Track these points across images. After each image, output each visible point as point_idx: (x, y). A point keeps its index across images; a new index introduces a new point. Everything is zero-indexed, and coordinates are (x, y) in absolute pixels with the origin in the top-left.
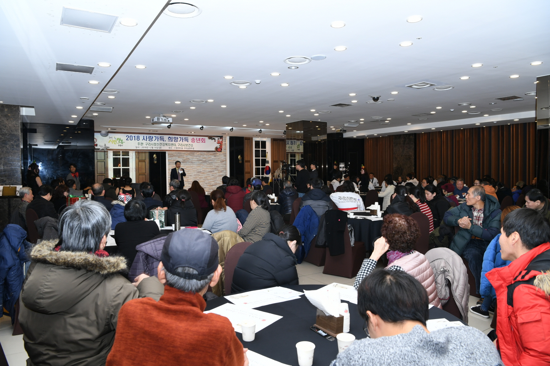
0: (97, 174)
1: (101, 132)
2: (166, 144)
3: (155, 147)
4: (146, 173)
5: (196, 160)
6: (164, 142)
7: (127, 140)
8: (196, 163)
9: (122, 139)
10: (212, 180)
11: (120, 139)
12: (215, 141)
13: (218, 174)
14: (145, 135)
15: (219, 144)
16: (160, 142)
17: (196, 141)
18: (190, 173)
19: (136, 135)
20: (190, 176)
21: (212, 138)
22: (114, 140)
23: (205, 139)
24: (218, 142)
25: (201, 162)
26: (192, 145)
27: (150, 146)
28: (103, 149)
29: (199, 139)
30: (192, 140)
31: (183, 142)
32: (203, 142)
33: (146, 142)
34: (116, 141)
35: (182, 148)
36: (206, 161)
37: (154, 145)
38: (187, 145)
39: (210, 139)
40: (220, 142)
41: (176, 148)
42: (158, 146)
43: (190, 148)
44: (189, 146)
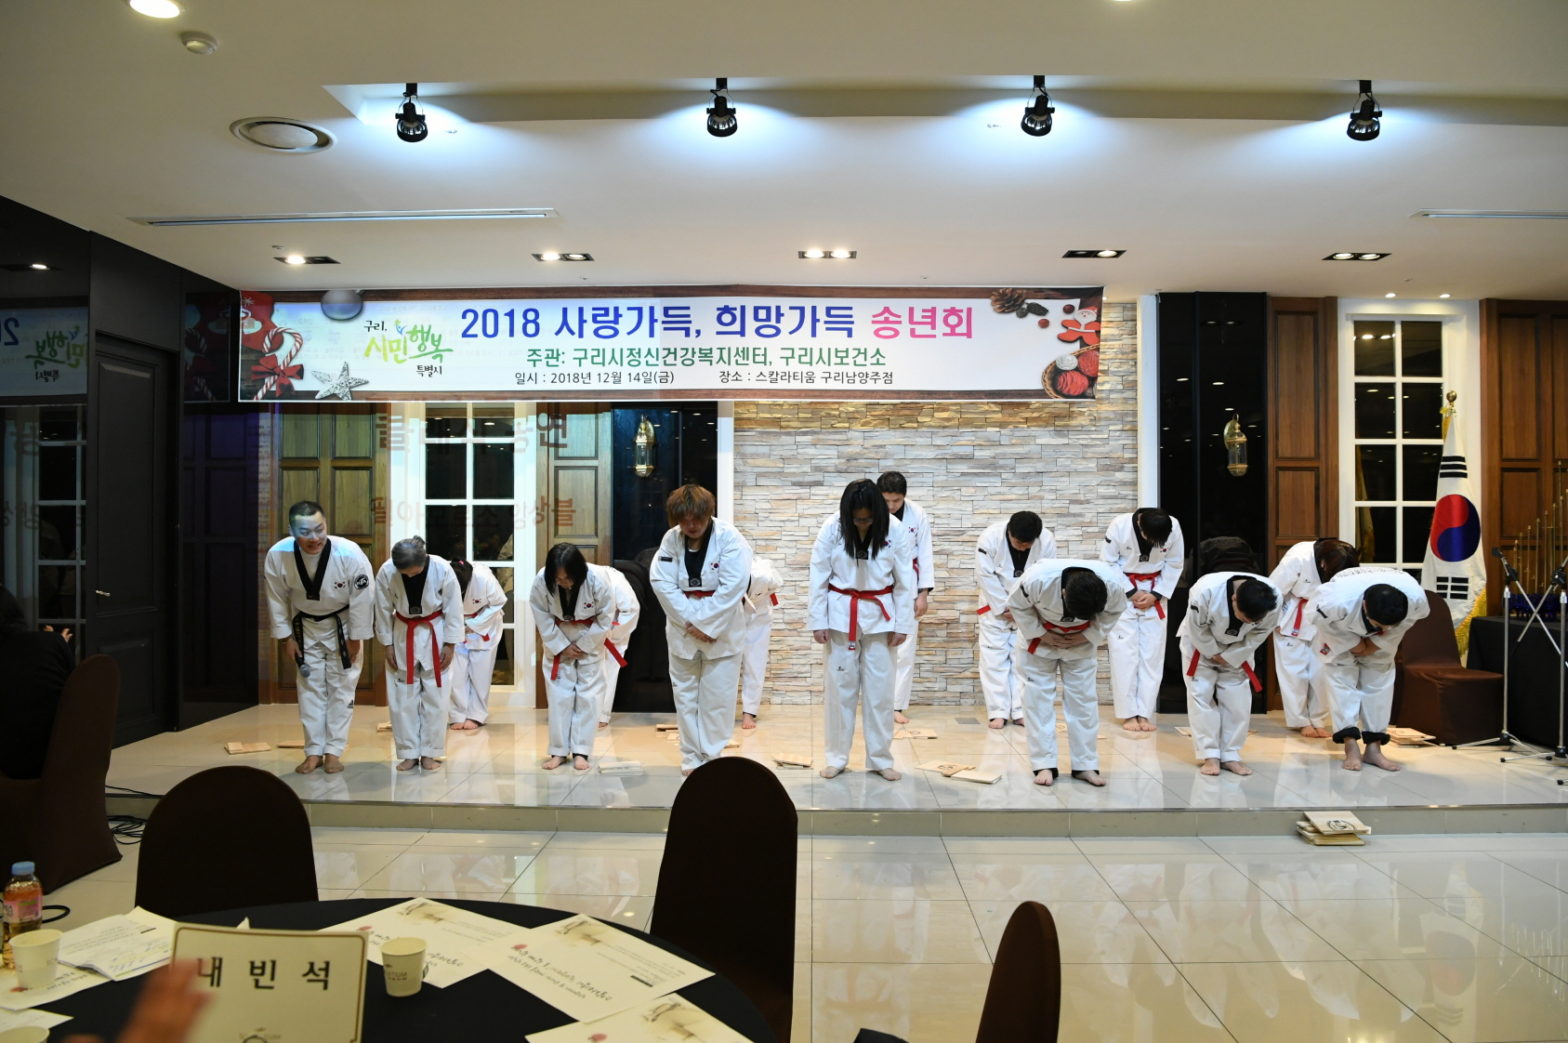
1: (326, 297)
2: (706, 355)
3: (634, 371)
4: (596, 535)
5: (931, 454)
7: (465, 335)
8: (928, 479)
9: (436, 331)
11: (426, 334)
12: (1044, 324)
14: (573, 305)
15: (1076, 346)
16: (663, 338)
17: (904, 328)
19: (519, 306)
21: (1025, 306)
22: (394, 341)
23: (969, 310)
24: (1064, 331)
25: (963, 468)
26: (878, 352)
27: (604, 365)
28: (334, 396)
29: (929, 314)
30: (882, 318)
31: (814, 334)
32: (958, 330)
33: (581, 343)
34: (405, 342)
35: (811, 379)
36: (1001, 462)
37: (632, 363)
38: (844, 354)
39: (1008, 308)
40: (1083, 327)
41: (765, 373)
42: (649, 369)
43: (861, 375)
44: (855, 364)
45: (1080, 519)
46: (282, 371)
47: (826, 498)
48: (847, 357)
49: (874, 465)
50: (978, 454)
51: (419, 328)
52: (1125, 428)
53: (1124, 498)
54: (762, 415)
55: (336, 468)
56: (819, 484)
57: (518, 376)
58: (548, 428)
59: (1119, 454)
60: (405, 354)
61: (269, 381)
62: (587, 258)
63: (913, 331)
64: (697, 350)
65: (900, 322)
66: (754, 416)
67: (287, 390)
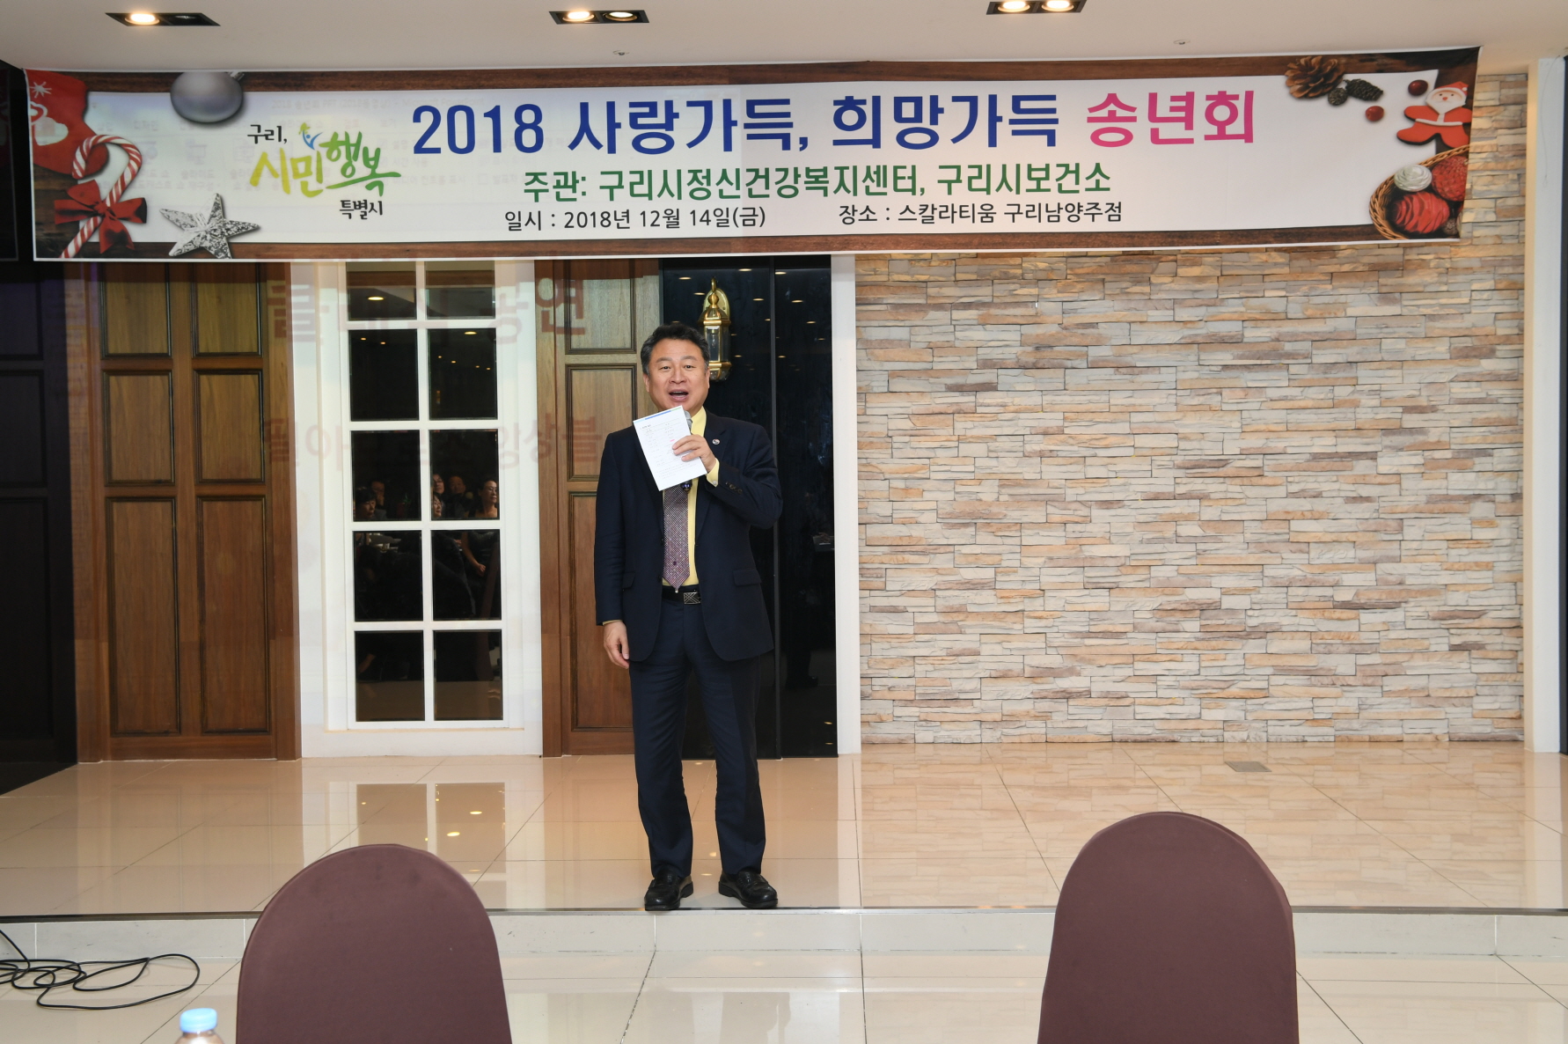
0: (201, 482)
1: (180, 84)
2: (817, 179)
3: (700, 207)
5: (1173, 335)
6: (795, 159)
7: (419, 148)
8: (1167, 376)
9: (370, 143)
10: (1346, 554)
11: (352, 148)
12: (1375, 115)
13: (1418, 489)
14: (597, 98)
15: (1429, 151)
16: (749, 153)
17: (1142, 128)
18: (1102, 472)
19: (509, 100)
20: (1107, 504)
21: (1343, 86)
22: (301, 160)
23: (1249, 96)
24: (1407, 125)
25: (1226, 357)
26: (1098, 169)
27: (650, 198)
28: (201, 251)
29: (1183, 104)
30: (1104, 113)
31: (992, 142)
32: (1230, 130)
33: (612, 162)
34: (319, 161)
35: (988, 215)
36: (1288, 347)
37: (697, 194)
38: (1042, 174)
39: (1314, 90)
40: (1442, 117)
41: (916, 208)
42: (724, 204)
43: (1070, 208)
44: (1060, 190)
45: (1421, 438)
46: (109, 209)
47: (1001, 410)
48: (1047, 178)
49: (1079, 356)
50: (1252, 334)
51: (342, 138)
52: (1500, 286)
53: (1494, 402)
54: (896, 277)
55: (200, 372)
56: (990, 387)
57: (510, 216)
58: (554, 303)
59: (1490, 329)
60: (320, 180)
61: (86, 226)
62: (639, 17)
63: (1155, 133)
64: (802, 172)
65: (1133, 119)
66: (884, 278)
67: (120, 242)
